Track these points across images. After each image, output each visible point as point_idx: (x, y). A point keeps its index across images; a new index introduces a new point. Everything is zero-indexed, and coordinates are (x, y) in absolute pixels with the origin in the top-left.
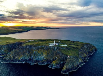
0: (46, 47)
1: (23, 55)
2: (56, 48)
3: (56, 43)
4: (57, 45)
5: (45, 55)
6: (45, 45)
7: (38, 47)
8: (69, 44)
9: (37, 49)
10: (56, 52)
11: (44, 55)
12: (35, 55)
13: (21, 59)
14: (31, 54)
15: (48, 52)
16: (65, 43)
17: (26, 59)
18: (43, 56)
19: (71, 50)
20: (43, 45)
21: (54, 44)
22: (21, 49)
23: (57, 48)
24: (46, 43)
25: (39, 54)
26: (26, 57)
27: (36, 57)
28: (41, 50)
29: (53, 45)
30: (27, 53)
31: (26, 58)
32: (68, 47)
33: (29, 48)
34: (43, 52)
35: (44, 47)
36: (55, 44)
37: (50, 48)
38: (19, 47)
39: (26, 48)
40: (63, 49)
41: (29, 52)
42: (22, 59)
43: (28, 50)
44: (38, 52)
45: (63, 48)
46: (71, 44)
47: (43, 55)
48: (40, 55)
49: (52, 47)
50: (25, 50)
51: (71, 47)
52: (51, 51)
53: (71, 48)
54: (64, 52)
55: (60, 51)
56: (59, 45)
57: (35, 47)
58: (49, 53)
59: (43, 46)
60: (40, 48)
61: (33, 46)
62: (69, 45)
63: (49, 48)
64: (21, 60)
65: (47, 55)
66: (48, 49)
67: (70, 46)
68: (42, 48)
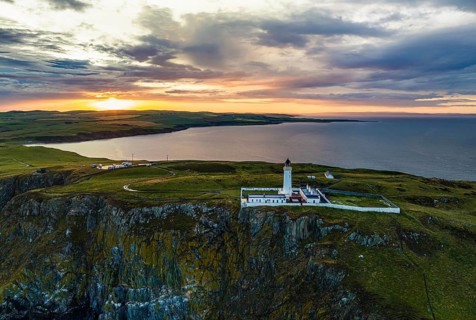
0: (212, 215)
1: (30, 267)
2: (295, 230)
3: (303, 186)
4: (310, 202)
5: (200, 288)
6: (203, 200)
7: (146, 216)
8: (413, 200)
9: (136, 230)
10: (296, 270)
11: (190, 287)
12: (116, 275)
13: (9, 299)
14: (89, 267)
15: (225, 258)
16: (379, 188)
17: (53, 305)
18: (180, 292)
19: (442, 256)
20: (186, 201)
21: (282, 191)
22: (31, 217)
23: (312, 228)
24: (224, 187)
25: (147, 269)
26: (50, 288)
27: (126, 292)
28: (169, 238)
29: (274, 202)
30: (61, 256)
31: (48, 298)
32: (408, 224)
33: (80, 218)
34: (183, 254)
35: (198, 212)
36: (296, 197)
37: (248, 226)
38: (18, 206)
39: (65, 213)
40: (366, 241)
41: (82, 244)
42: (16, 303)
43: (75, 230)
44: (138, 258)
45: (365, 232)
46: (429, 202)
47: (178, 284)
48: (159, 283)
49: (261, 215)
50: (56, 228)
51: (435, 222)
52: (253, 250)
53: (437, 234)
54: (373, 281)
55: (338, 268)
56: (329, 205)
57: (126, 210)
58: (237, 274)
59: (190, 207)
60: (165, 224)
61: (115, 203)
62: (414, 208)
63: (233, 227)
64: (9, 311)
65: (218, 286)
66: (226, 236)
67: (424, 219)
68: (178, 221)
